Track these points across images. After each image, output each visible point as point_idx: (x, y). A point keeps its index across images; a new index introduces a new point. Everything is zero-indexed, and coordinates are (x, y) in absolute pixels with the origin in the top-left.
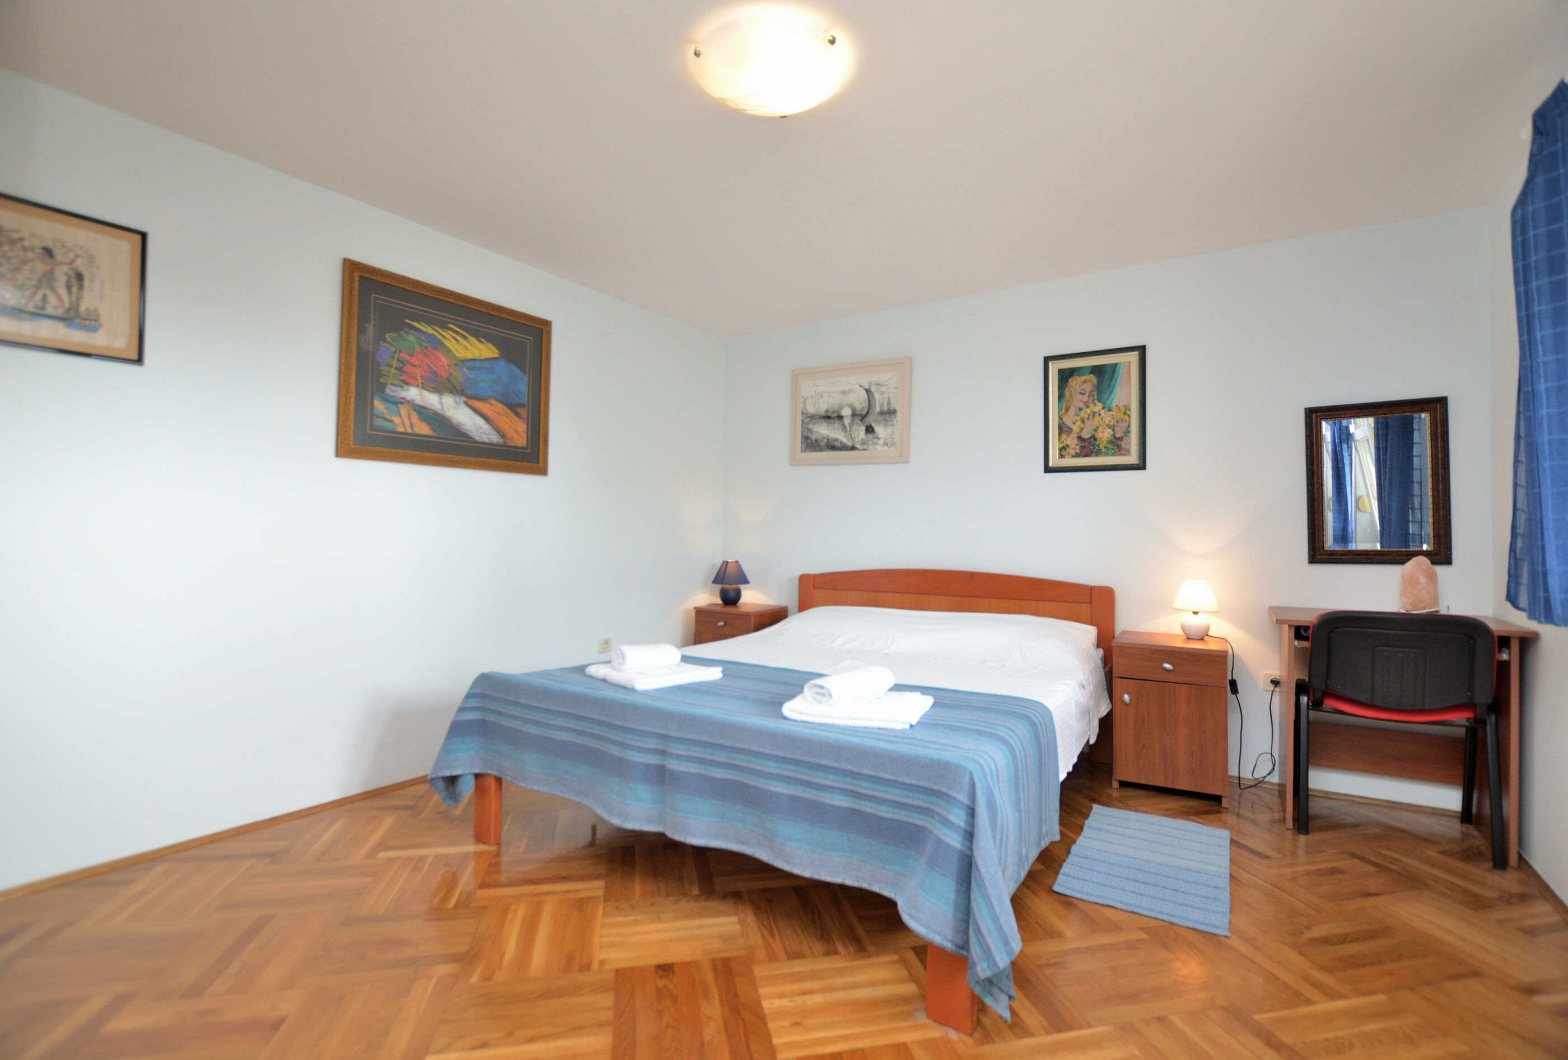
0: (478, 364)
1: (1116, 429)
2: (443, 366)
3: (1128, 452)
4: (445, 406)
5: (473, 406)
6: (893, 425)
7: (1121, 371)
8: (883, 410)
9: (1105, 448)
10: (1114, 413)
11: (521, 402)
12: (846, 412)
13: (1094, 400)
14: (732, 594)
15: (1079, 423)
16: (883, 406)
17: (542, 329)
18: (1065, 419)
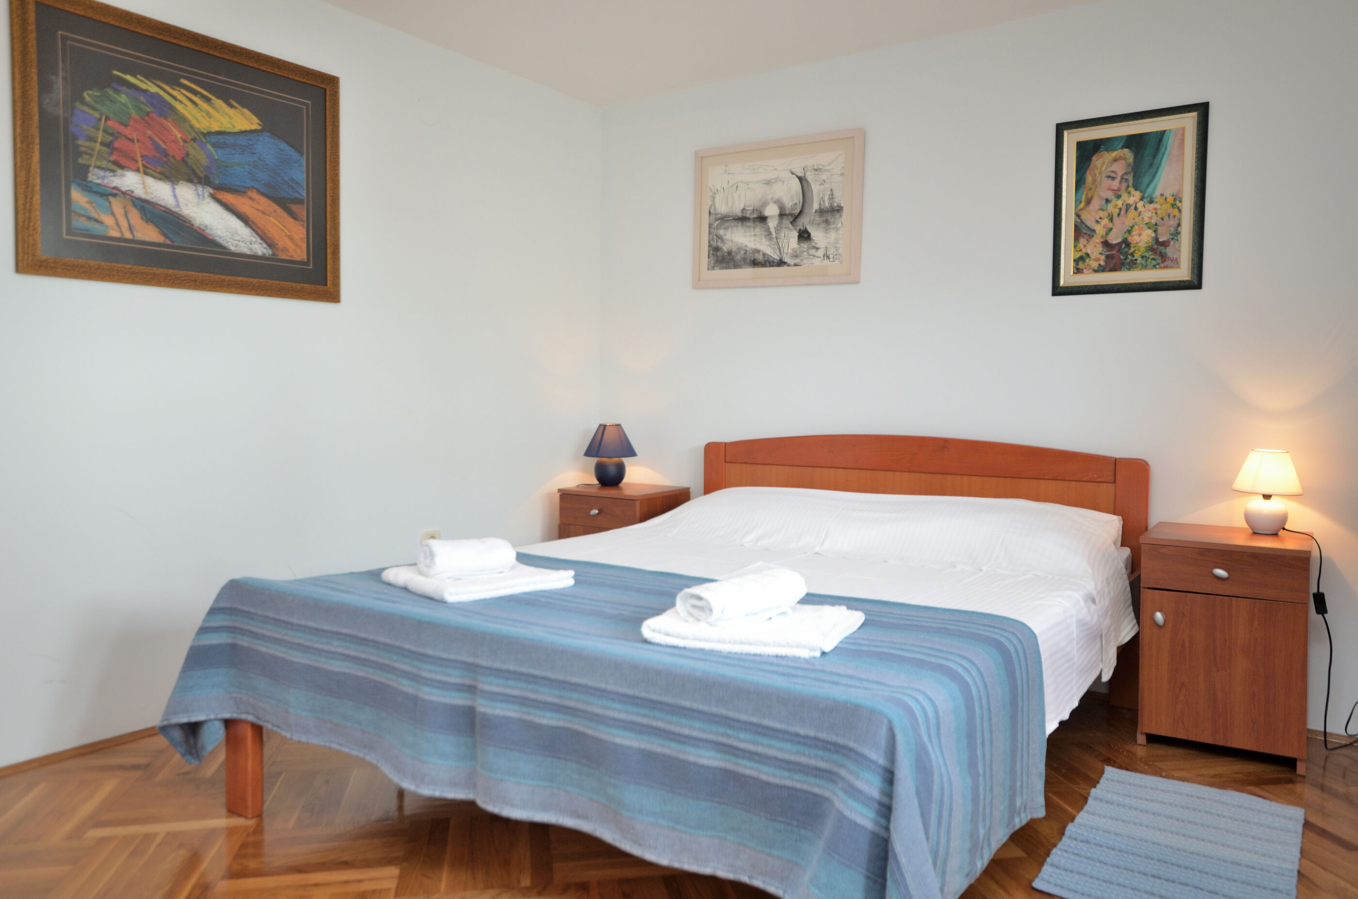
0: (230, 140)
1: (1160, 229)
2: (175, 141)
3: (1176, 263)
4: (181, 200)
5: (224, 200)
6: (837, 229)
7: (1170, 143)
8: (822, 207)
9: (1142, 257)
10: (1158, 206)
11: (296, 195)
12: (771, 211)
13: (1128, 187)
14: (612, 470)
15: (1105, 221)
16: (824, 201)
17: (325, 89)
18: (1085, 216)
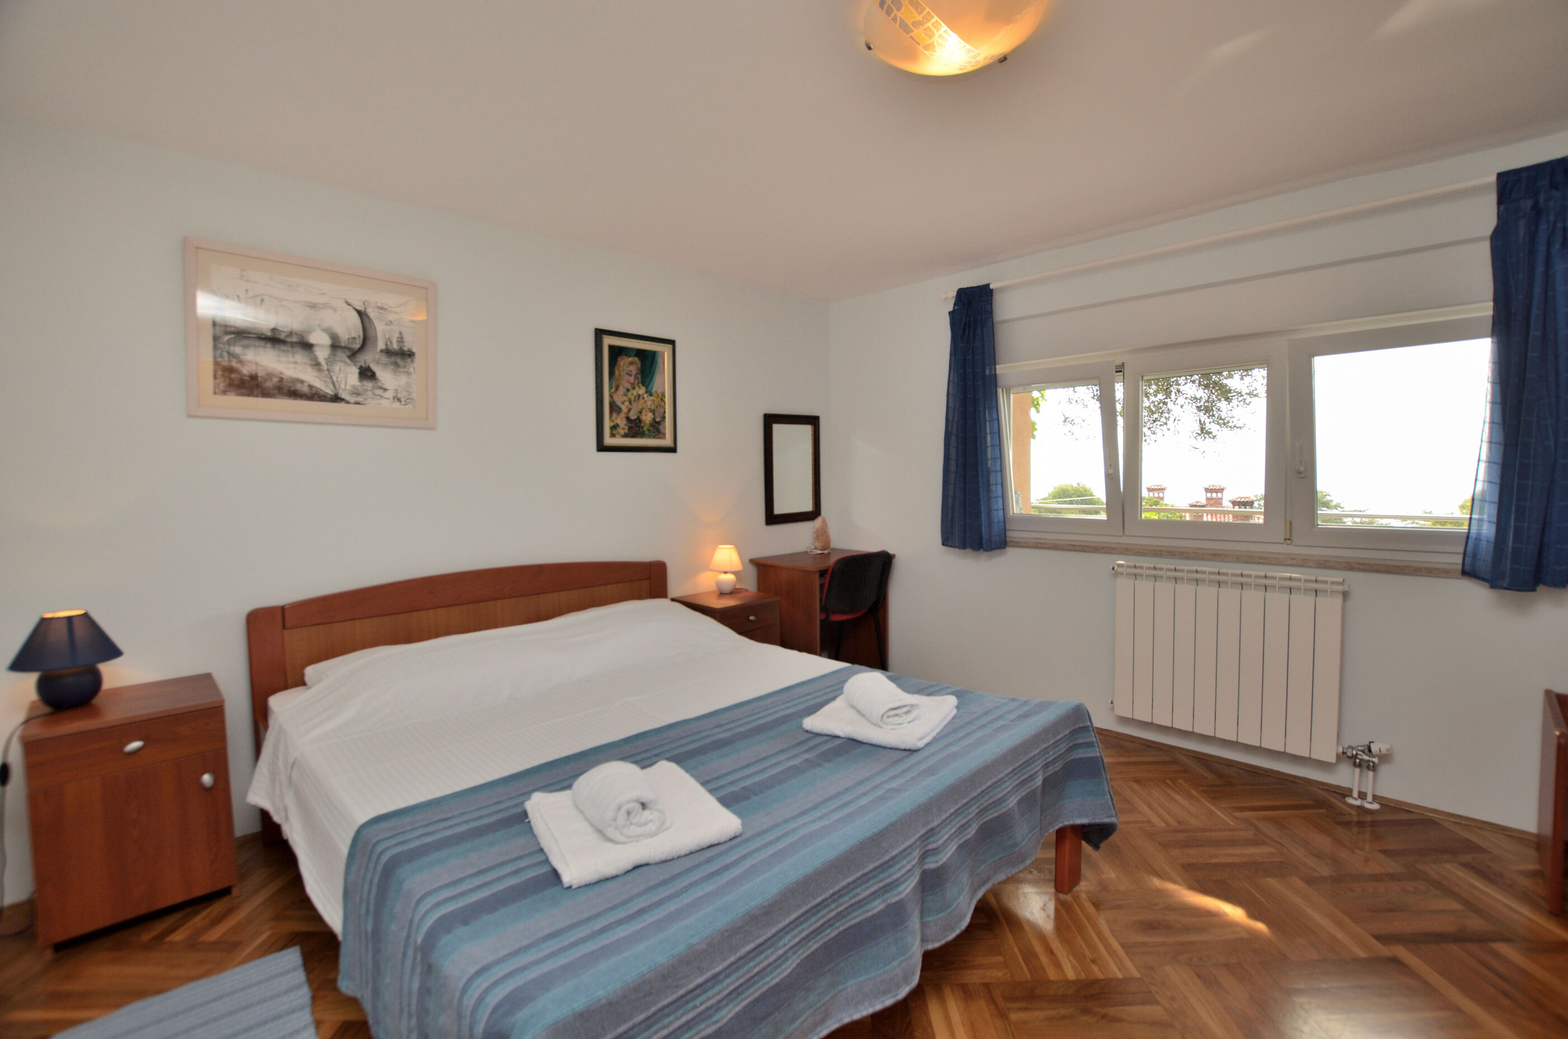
1: (656, 413)
3: (664, 436)
6: (409, 374)
7: (659, 360)
8: (390, 348)
9: (648, 430)
10: (654, 399)
13: (638, 383)
14: (76, 685)
15: (627, 403)
16: (391, 342)
18: (616, 398)
